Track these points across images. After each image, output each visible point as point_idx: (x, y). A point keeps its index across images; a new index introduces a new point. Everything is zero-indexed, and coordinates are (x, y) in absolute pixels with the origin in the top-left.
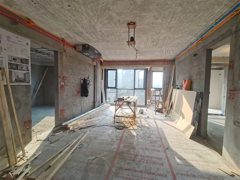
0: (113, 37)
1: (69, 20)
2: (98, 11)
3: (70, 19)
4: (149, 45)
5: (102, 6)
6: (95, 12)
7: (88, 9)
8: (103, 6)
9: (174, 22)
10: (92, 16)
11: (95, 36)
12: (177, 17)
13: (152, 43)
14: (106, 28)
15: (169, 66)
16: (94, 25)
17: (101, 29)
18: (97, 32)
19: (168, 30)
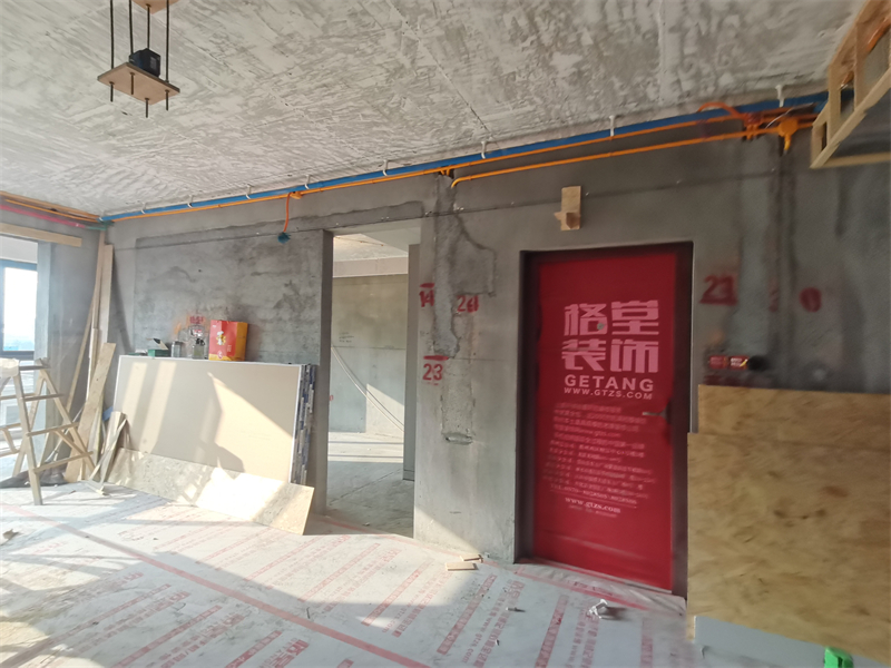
9: (308, 102)
12: (339, 94)
15: (78, 242)
19: (252, 113)
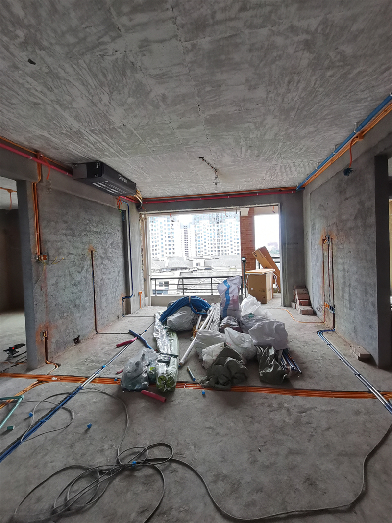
0: (157, 139)
1: (41, 102)
2: (106, 73)
3: (42, 100)
4: (243, 155)
5: (114, 57)
6: (101, 77)
7: (81, 69)
8: (117, 59)
9: (295, 94)
10: (94, 87)
11: (112, 139)
12: (301, 80)
13: (249, 151)
14: (135, 116)
16: (105, 112)
17: (125, 122)
18: (116, 130)
19: (283, 117)
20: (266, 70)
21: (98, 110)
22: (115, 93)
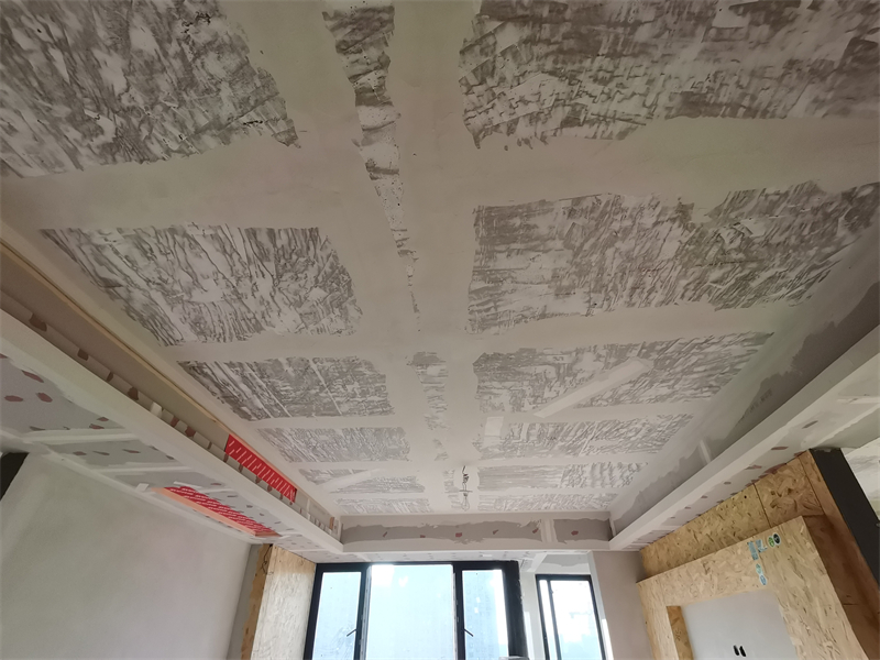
0: (356, 385)
1: (123, 282)
4: (524, 435)
6: (264, 238)
10: (245, 260)
11: (261, 378)
14: (319, 331)
16: (259, 317)
20: (594, 258)
21: (246, 310)
22: (287, 276)
